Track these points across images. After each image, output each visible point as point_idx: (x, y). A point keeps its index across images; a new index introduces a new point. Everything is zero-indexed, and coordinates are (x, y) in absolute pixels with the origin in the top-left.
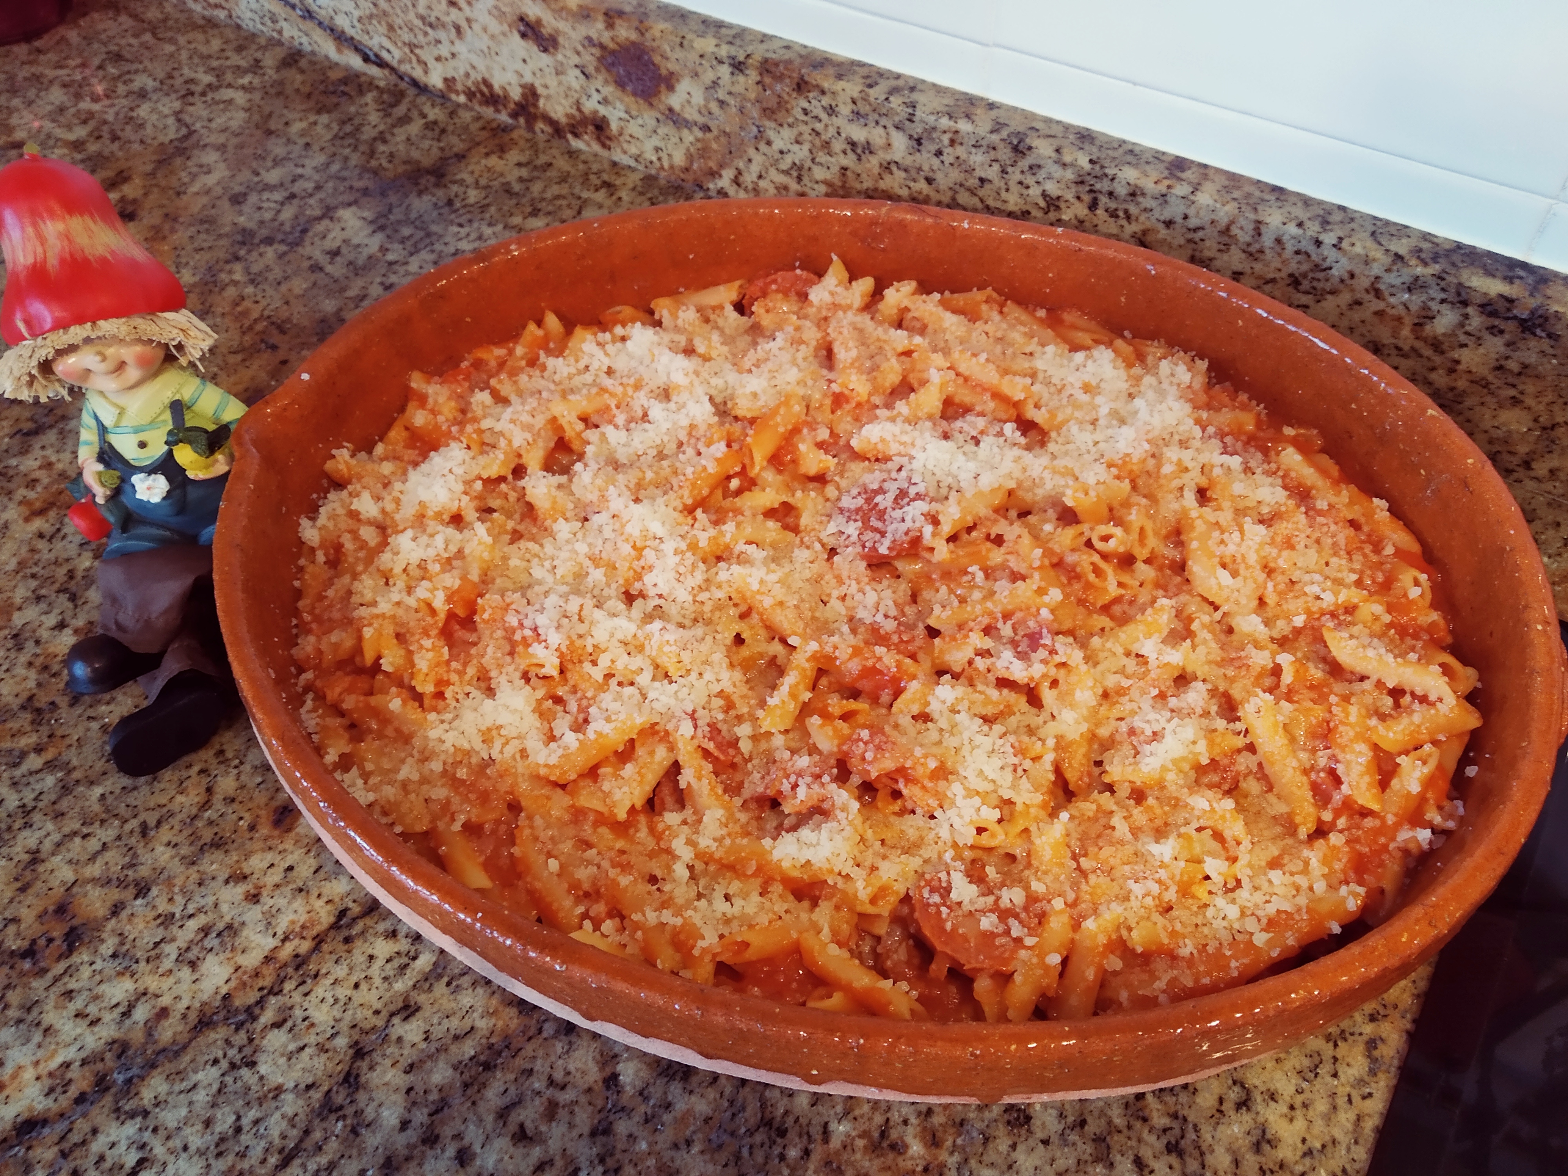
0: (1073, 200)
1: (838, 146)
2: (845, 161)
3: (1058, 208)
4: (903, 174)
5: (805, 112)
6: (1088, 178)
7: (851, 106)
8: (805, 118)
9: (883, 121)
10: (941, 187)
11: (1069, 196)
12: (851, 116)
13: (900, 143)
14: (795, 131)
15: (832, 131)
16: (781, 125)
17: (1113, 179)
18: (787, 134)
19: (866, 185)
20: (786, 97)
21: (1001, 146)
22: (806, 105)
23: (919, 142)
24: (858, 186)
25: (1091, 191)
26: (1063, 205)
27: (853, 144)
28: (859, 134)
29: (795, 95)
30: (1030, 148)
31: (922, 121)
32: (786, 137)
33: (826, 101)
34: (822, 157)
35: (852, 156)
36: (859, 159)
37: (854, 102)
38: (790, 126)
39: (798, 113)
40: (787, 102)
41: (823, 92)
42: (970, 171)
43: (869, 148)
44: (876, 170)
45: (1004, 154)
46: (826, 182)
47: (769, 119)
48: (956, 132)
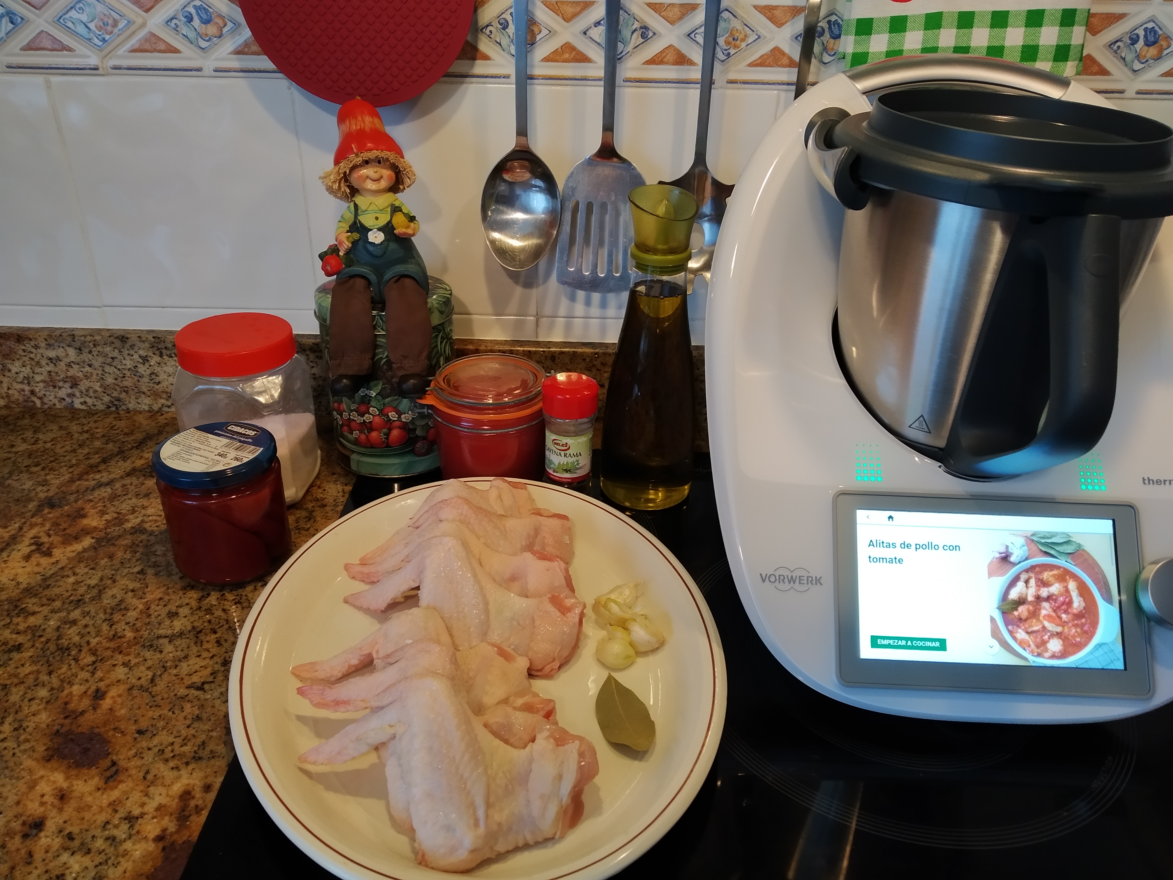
0: (153, 355)
1: (43, 362)
2: (48, 369)
3: (148, 360)
4: (78, 366)
5: (24, 351)
6: (155, 344)
7: (45, 342)
8: (25, 354)
9: (62, 345)
10: (97, 367)
11: (151, 354)
12: (46, 347)
13: (72, 352)
14: (21, 361)
15: (39, 356)
16: (14, 360)
17: (164, 342)
18: (17, 363)
19: (61, 377)
20: (13, 347)
21: (115, 341)
22: (24, 348)
23: (80, 349)
24: (58, 378)
25: (158, 349)
26: (149, 359)
27: (50, 359)
28: (52, 354)
29: (17, 344)
30: (127, 338)
31: (79, 340)
32: (17, 365)
33: (32, 343)
34: (38, 370)
35: (52, 365)
36: (55, 365)
37: (46, 340)
38: (18, 359)
39: (21, 352)
40: (14, 349)
41: (30, 340)
42: (106, 356)
43: (58, 359)
44: (65, 368)
45: (118, 343)
46: (43, 381)
47: (7, 359)
48: (95, 340)
